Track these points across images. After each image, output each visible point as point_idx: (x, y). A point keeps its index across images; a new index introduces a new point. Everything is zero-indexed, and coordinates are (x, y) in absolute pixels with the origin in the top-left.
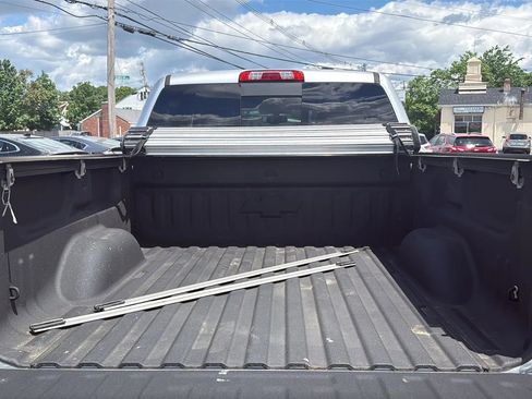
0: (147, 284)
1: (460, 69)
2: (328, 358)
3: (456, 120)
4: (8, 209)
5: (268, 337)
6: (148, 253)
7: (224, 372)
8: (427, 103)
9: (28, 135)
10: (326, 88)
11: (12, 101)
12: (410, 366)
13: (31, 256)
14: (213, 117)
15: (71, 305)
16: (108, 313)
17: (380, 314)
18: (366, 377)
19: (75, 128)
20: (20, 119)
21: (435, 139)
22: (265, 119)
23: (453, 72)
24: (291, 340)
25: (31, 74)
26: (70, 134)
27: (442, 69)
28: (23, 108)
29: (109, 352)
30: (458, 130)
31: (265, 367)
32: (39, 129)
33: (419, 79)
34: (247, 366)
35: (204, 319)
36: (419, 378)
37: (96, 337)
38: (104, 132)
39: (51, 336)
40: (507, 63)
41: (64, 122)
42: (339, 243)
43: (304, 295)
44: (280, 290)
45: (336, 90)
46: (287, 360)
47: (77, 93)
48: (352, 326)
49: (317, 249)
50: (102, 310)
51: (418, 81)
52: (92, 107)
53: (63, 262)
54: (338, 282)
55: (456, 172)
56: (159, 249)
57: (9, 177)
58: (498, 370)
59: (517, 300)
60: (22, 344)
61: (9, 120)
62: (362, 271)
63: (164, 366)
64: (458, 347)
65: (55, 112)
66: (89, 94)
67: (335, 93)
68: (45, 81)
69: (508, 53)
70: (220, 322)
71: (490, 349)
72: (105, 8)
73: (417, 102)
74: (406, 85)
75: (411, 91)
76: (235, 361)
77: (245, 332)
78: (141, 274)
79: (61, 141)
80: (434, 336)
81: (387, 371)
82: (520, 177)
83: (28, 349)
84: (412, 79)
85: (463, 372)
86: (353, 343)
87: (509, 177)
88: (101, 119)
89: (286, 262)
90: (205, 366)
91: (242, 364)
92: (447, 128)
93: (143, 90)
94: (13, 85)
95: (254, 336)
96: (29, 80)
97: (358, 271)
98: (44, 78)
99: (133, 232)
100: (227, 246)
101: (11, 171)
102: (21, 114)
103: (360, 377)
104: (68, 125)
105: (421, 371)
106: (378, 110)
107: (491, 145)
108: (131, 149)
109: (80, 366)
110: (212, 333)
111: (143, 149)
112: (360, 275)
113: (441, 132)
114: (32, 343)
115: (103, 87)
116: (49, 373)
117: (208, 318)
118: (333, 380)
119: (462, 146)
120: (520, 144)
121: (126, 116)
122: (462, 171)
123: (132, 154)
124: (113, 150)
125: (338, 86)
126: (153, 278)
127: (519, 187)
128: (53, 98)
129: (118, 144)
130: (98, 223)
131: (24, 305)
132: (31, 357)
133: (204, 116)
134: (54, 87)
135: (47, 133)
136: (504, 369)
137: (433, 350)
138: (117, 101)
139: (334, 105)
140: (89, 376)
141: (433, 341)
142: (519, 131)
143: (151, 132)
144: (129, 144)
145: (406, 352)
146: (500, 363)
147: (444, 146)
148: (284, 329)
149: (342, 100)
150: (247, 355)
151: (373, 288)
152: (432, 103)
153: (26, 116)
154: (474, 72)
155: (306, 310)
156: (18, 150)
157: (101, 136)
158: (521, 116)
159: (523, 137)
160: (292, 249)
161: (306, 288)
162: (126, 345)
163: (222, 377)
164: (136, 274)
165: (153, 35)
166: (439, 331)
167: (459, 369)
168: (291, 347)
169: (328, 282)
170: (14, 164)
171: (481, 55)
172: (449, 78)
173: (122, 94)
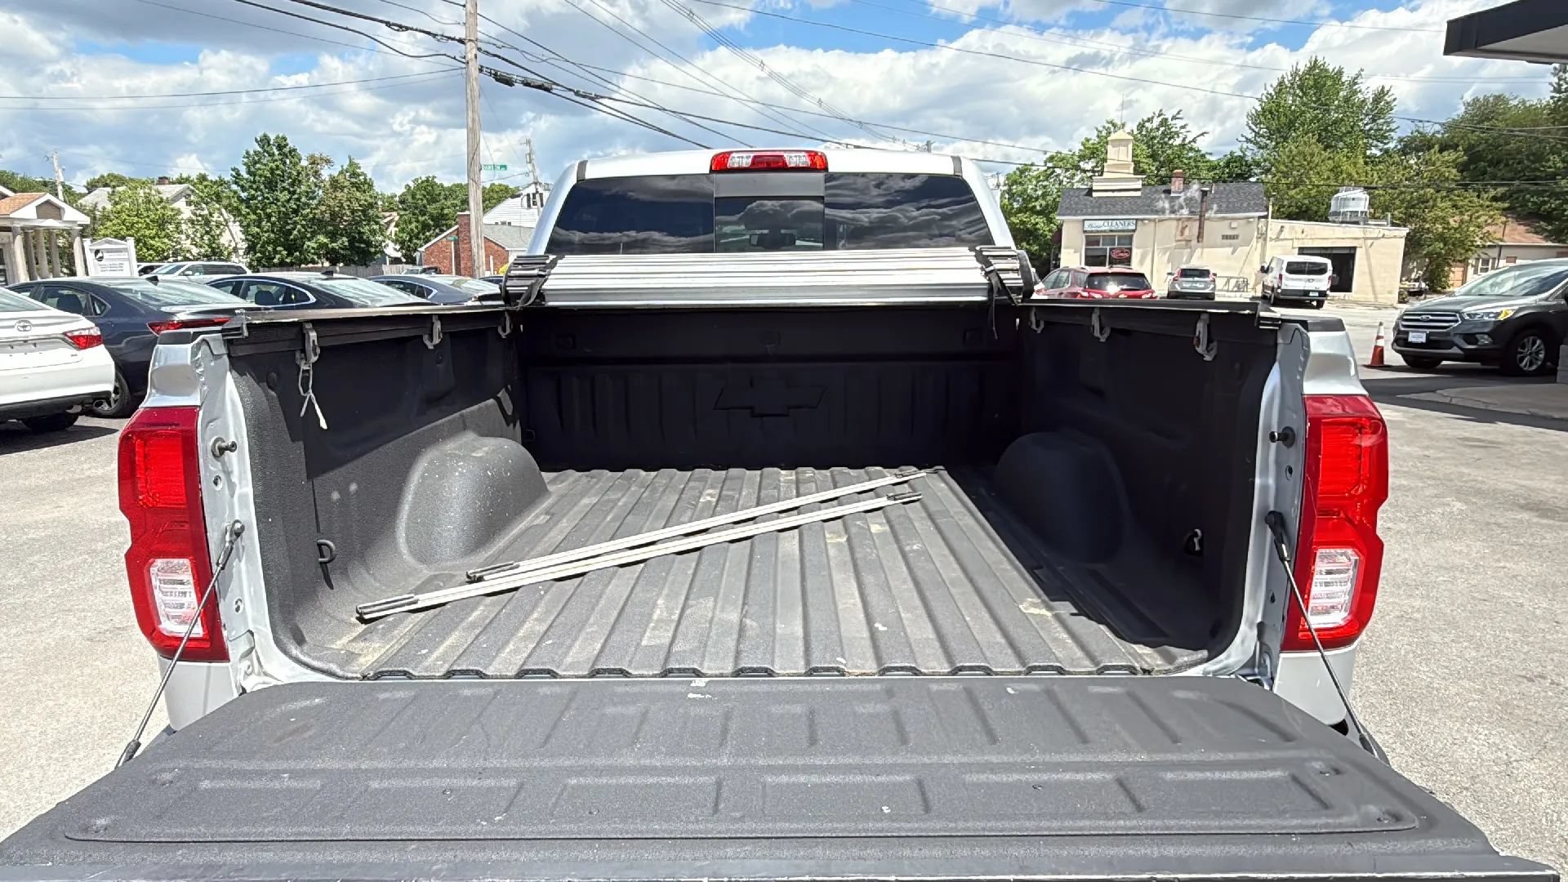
0: (555, 535)
1: (1095, 152)
2: (878, 658)
3: (1088, 244)
4: (310, 403)
5: (774, 624)
6: (553, 481)
7: (700, 682)
8: (1038, 213)
9: (329, 273)
10: (861, 181)
11: (296, 212)
12: (1018, 668)
13: (353, 487)
14: (656, 235)
15: (426, 572)
16: (493, 583)
17: (965, 581)
18: (945, 686)
19: (411, 260)
20: (312, 244)
21: (1052, 276)
22: (754, 241)
23: (1082, 158)
24: (814, 625)
25: (328, 161)
26: (403, 271)
27: (1065, 151)
28: (318, 225)
29: (499, 651)
30: (1091, 260)
31: (770, 673)
32: (348, 262)
33: (1023, 170)
34: (738, 673)
35: (658, 595)
36: (1035, 687)
37: (473, 626)
38: (464, 267)
39: (394, 625)
40: (1178, 141)
41: (392, 250)
42: (891, 461)
43: (832, 552)
44: (790, 543)
45: (878, 186)
46: (808, 662)
47: (413, 197)
48: (918, 602)
49: (853, 472)
50: (480, 579)
51: (1022, 172)
52: (440, 222)
53: (409, 497)
54: (891, 527)
55: (1097, 333)
56: (572, 475)
57: (309, 347)
58: (1167, 671)
59: (1200, 553)
60: (345, 640)
61: (291, 248)
62: (933, 508)
63: (595, 673)
64: (1099, 634)
65: (373, 232)
66: (433, 200)
67: (875, 192)
68: (354, 175)
69: (1179, 123)
70: (687, 599)
71: (1152, 636)
72: (461, 41)
73: (1020, 211)
74: (1002, 179)
75: (1009, 191)
76: (718, 664)
77: (734, 617)
78: (543, 519)
79: (389, 284)
80: (1057, 617)
81: (979, 676)
82: (1210, 341)
83: (357, 647)
84: (1012, 169)
85: (1109, 675)
86: (920, 631)
87: (1190, 342)
88: (457, 243)
89: (798, 495)
90: (666, 673)
91: (730, 669)
92: (1072, 257)
93: (532, 190)
94: (296, 182)
95: (748, 621)
96: (326, 173)
97: (925, 507)
98: (353, 171)
99: (527, 443)
100: (692, 469)
101: (313, 335)
102: (314, 234)
103: (934, 687)
104: (399, 255)
105: (1036, 675)
106: (954, 223)
107: (1147, 288)
108: (519, 296)
109: (450, 674)
110: (675, 617)
111: (541, 296)
112: (930, 517)
113: (1062, 265)
114: (362, 637)
115: (460, 186)
116: (396, 687)
117: (665, 591)
118: (890, 693)
119: (1100, 287)
120: (1197, 286)
121: (500, 237)
122: (1107, 332)
123: (520, 304)
124: (482, 298)
125: (881, 180)
126: (565, 525)
127: (1208, 358)
128: (371, 206)
129: (495, 289)
130: (465, 428)
131: (344, 572)
132: (362, 660)
133: (642, 235)
134: (371, 186)
135: (361, 269)
136: (1179, 669)
137: (1056, 640)
138: (486, 209)
139: (875, 214)
140: (467, 692)
141: (1056, 625)
142: (1195, 263)
143: (553, 264)
144: (514, 287)
145: (1011, 644)
146: (1170, 659)
147: (1067, 288)
148: (800, 609)
149: (889, 204)
150: (738, 653)
151: (952, 537)
152: (1046, 212)
153: (322, 239)
154: (1120, 156)
155: (837, 577)
156: (313, 299)
157: (458, 273)
158: (1200, 236)
159: (1204, 273)
160: (809, 472)
161: (835, 539)
162: (525, 638)
163: (697, 690)
164: (535, 517)
165: (548, 90)
166: (1066, 608)
167: (1101, 671)
168: (813, 639)
169: (875, 528)
170: (317, 323)
171: (1132, 126)
172: (1077, 168)
173: (494, 197)
